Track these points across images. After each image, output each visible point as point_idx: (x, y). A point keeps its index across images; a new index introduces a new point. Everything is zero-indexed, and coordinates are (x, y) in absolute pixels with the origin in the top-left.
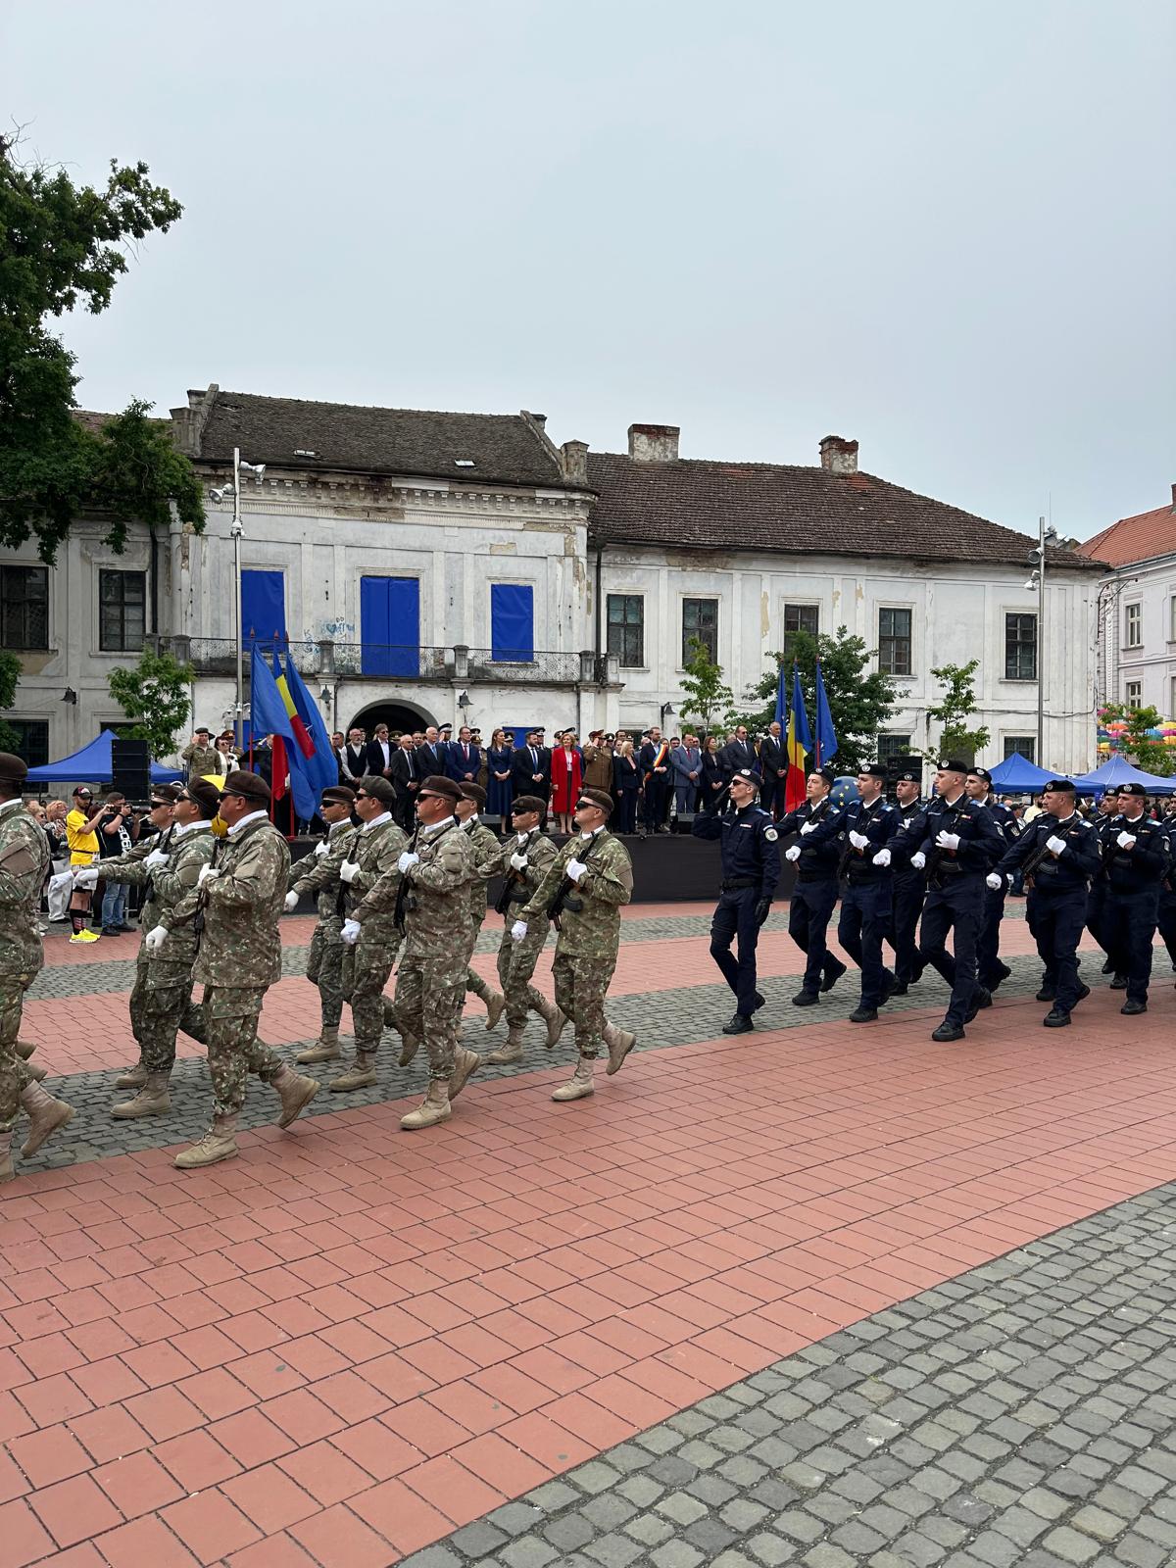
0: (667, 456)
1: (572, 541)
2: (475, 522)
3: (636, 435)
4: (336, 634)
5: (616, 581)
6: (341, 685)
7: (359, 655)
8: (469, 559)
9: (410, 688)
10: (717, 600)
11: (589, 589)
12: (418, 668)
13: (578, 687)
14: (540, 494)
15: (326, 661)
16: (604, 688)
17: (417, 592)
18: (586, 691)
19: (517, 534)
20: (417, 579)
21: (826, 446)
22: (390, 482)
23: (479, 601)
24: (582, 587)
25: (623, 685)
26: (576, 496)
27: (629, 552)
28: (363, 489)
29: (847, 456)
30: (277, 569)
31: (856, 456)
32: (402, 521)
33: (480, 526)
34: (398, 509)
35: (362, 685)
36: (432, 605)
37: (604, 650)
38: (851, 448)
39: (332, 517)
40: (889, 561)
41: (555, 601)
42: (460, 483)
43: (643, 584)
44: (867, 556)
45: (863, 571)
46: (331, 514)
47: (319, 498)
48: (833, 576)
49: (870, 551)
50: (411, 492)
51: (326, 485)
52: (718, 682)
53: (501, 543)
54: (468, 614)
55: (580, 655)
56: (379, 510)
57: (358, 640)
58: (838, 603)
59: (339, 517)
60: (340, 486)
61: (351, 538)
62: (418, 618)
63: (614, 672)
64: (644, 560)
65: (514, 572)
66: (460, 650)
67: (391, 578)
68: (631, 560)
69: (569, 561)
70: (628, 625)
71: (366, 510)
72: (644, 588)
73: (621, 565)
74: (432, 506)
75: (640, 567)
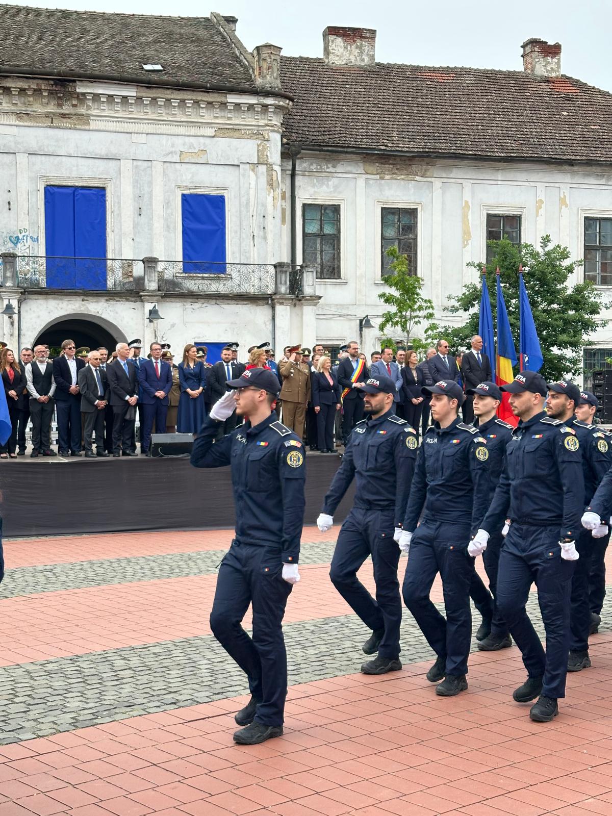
0: (363, 60)
1: (264, 149)
2: (164, 129)
3: (331, 38)
4: (19, 244)
5: (312, 190)
6: (25, 299)
7: (43, 268)
8: (158, 167)
9: (97, 302)
10: (417, 209)
11: (283, 198)
12: (106, 280)
13: (273, 300)
14: (232, 99)
15: (8, 274)
16: (300, 300)
17: (105, 201)
18: (282, 304)
19: (208, 141)
20: (104, 189)
21: (528, 49)
22: (75, 87)
23: (169, 211)
24: (276, 196)
25: (320, 297)
26: (269, 101)
27: (325, 159)
28: (45, 94)
29: (549, 59)
31: (559, 59)
32: (87, 127)
33: (168, 132)
34: (82, 115)
35: (46, 299)
36: (120, 215)
37: (299, 261)
38: (553, 51)
39: (14, 123)
40: (594, 169)
41: (248, 211)
42: (147, 87)
43: (340, 193)
44: (571, 163)
45: (567, 178)
46: (13, 120)
47: (1, 104)
48: (537, 184)
49: (573, 158)
50: (96, 97)
51: (7, 90)
52: (418, 294)
53: (190, 151)
54: (158, 225)
55: (275, 266)
56: (63, 116)
57: (42, 251)
58: (542, 211)
59: (21, 124)
60: (22, 91)
61: (34, 146)
62: (105, 229)
63: (310, 284)
64: (340, 168)
65: (206, 180)
66: (150, 262)
67: (76, 188)
68: (328, 168)
69: (262, 169)
70: (324, 235)
71: (50, 116)
72: (340, 196)
73: (316, 174)
74: (119, 111)
75: (336, 175)
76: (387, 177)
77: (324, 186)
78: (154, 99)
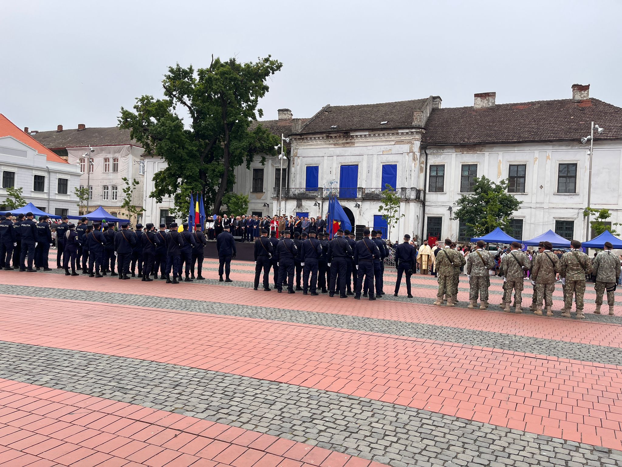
0: (489, 105)
1: (413, 147)
2: (378, 144)
3: (477, 98)
4: (332, 184)
5: (434, 160)
6: (324, 201)
8: (376, 156)
10: (477, 164)
11: (423, 163)
12: (356, 195)
14: (400, 131)
15: (319, 194)
17: (358, 169)
19: (392, 146)
20: (358, 165)
21: (574, 89)
22: (350, 134)
23: (378, 171)
24: (416, 163)
26: (413, 130)
27: (439, 148)
28: (342, 137)
29: (583, 92)
30: (317, 165)
31: (588, 92)
34: (353, 142)
36: (362, 173)
37: (427, 186)
41: (405, 169)
42: (372, 131)
44: (551, 141)
46: (333, 146)
47: (330, 141)
48: (534, 151)
50: (357, 136)
51: (331, 137)
53: (386, 150)
54: (374, 176)
57: (338, 187)
58: (537, 162)
59: (335, 147)
60: (335, 137)
61: (338, 153)
62: (357, 178)
64: (445, 151)
65: (390, 160)
66: (360, 189)
67: (349, 165)
68: (440, 151)
69: (411, 154)
70: (438, 176)
71: (343, 144)
72: (445, 161)
73: (436, 154)
74: (364, 140)
75: (444, 153)
76: (465, 153)
77: (439, 158)
78: (374, 134)
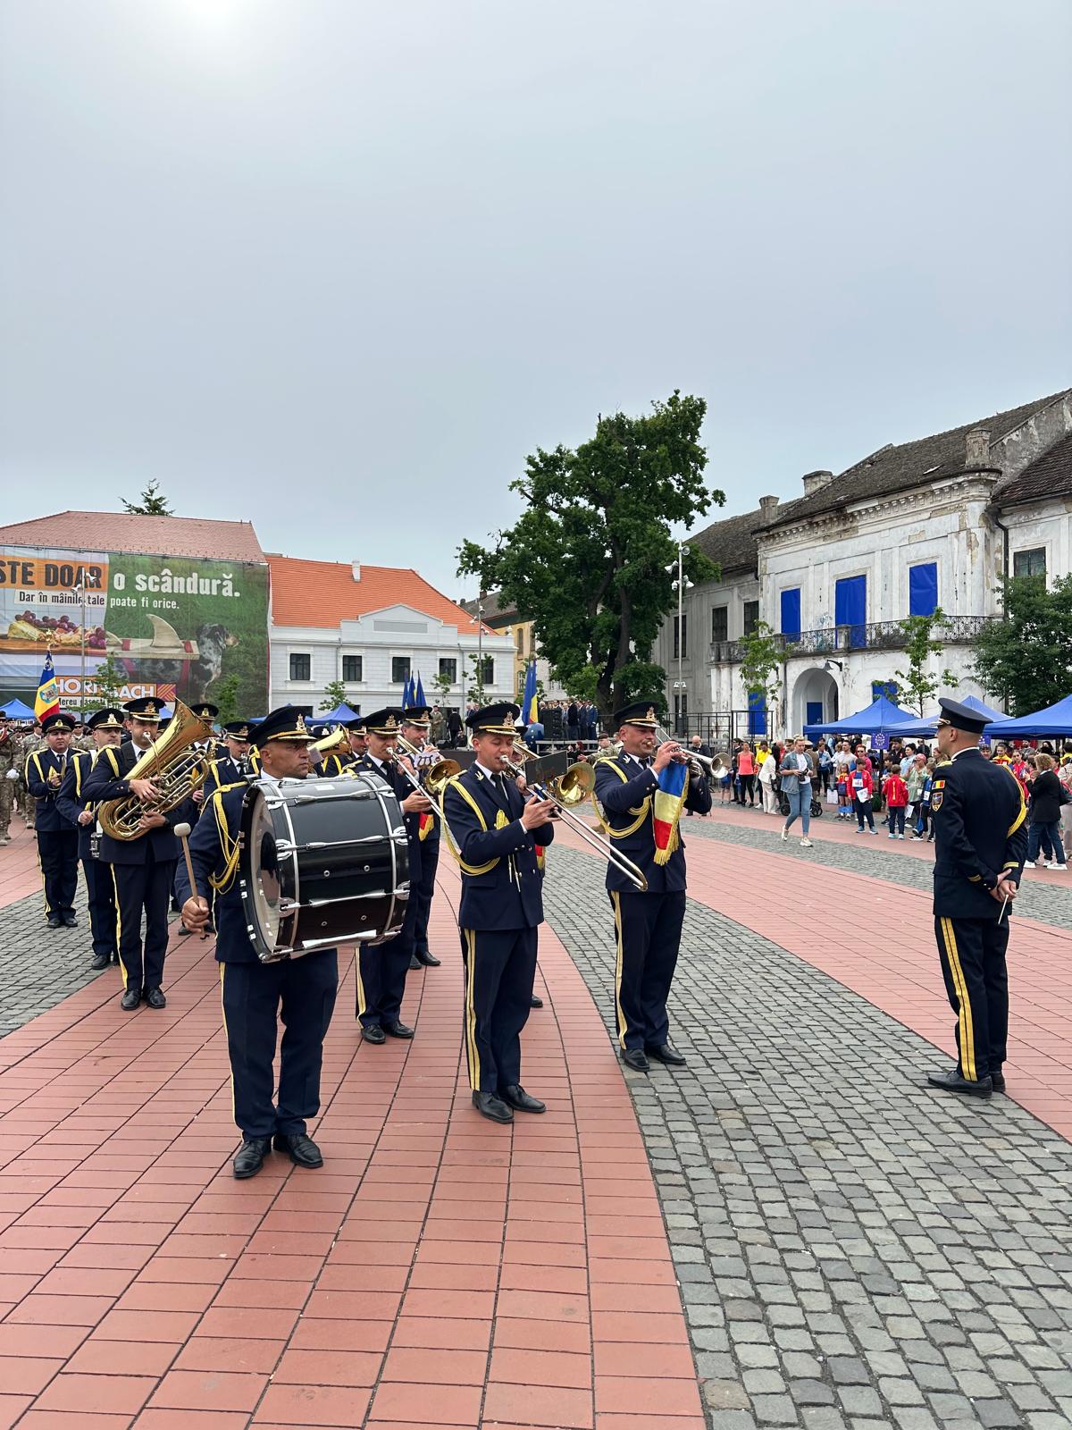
1: (966, 517)
2: (899, 522)
5: (1022, 539)
6: (788, 661)
8: (896, 550)
11: (999, 552)
14: (935, 486)
17: (866, 585)
19: (926, 522)
20: (865, 576)
22: (846, 510)
23: (902, 583)
27: (1031, 509)
28: (835, 520)
30: (797, 587)
32: (858, 535)
33: (903, 523)
34: (854, 527)
36: (874, 593)
39: (822, 544)
41: (953, 572)
42: (884, 496)
43: (1046, 536)
46: (821, 542)
47: (815, 533)
50: (859, 512)
51: (817, 524)
53: (917, 533)
54: (896, 594)
56: (845, 531)
57: (832, 625)
59: (826, 543)
60: (824, 521)
61: (831, 556)
62: (865, 604)
64: (1045, 514)
65: (923, 554)
67: (851, 579)
68: (1034, 516)
69: (963, 534)
71: (839, 533)
72: (1047, 539)
73: (1025, 524)
74: (873, 518)
75: (1042, 521)
77: (1033, 534)
78: (890, 503)
